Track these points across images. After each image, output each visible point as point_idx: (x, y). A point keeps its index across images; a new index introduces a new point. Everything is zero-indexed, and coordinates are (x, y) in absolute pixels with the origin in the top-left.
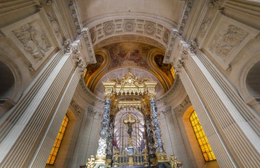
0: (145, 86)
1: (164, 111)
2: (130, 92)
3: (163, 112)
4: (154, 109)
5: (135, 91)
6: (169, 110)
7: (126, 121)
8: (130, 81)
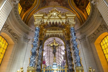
0: (67, 18)
1: (80, 38)
2: (55, 22)
3: (79, 40)
4: (73, 34)
5: (58, 21)
6: (84, 38)
7: (52, 45)
8: (55, 14)
